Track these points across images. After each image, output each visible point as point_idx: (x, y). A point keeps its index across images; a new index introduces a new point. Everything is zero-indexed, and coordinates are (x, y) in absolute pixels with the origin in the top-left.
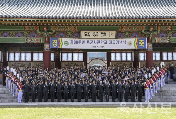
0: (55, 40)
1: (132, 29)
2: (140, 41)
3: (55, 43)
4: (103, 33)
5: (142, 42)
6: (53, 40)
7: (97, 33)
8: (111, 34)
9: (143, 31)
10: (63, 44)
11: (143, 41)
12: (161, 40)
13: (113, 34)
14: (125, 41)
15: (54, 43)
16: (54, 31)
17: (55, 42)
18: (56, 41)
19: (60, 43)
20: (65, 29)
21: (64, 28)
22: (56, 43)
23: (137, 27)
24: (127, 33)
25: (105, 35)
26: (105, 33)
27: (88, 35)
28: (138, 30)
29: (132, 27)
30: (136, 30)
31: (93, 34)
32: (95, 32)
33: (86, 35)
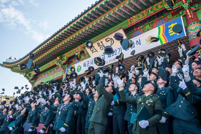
9: (167, 7)
16: (65, 58)
20: (73, 53)
23: (154, 7)
24: (147, 27)
25: (112, 42)
26: (111, 40)
27: (94, 50)
28: (158, 10)
29: (147, 11)
30: (154, 12)
31: (99, 46)
32: (99, 43)
33: (92, 51)
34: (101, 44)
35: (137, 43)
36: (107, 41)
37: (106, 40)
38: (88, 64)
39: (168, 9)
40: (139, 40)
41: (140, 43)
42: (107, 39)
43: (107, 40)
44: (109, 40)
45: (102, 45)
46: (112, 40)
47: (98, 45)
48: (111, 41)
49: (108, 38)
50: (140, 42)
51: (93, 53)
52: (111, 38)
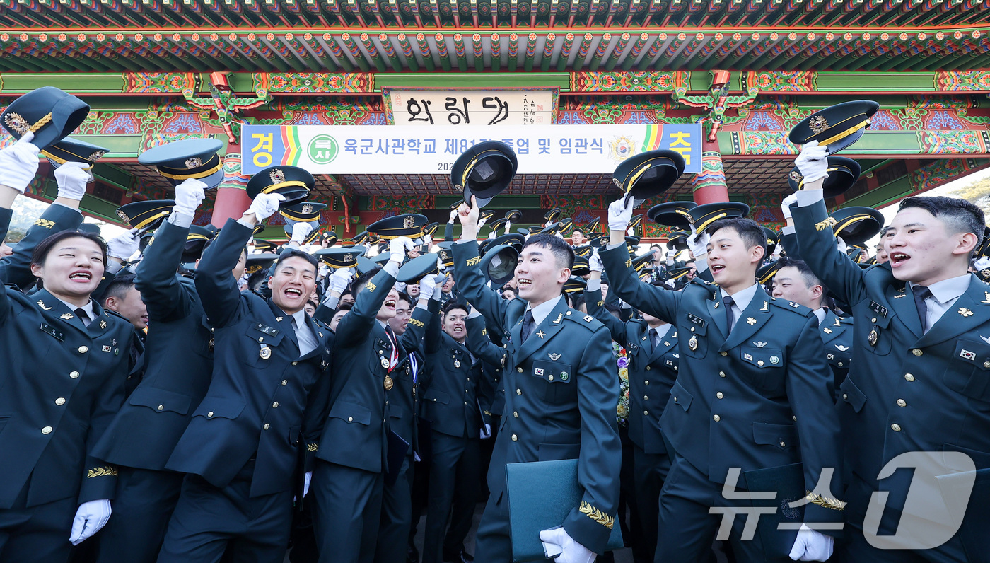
0: (266, 135)
1: (629, 87)
2: (672, 135)
3: (266, 151)
4: (495, 102)
5: (684, 143)
6: (254, 136)
7: (466, 101)
8: (530, 108)
9: (680, 93)
10: (300, 151)
11: (688, 135)
12: (759, 141)
13: (541, 108)
14: (599, 143)
15: (261, 150)
16: (262, 94)
17: (266, 143)
18: (270, 138)
19: (289, 150)
20: (315, 88)
21: (312, 82)
22: (270, 147)
23: (650, 77)
24: (604, 113)
25: (503, 114)
26: (502, 107)
27: (423, 115)
28: (658, 91)
29: (630, 77)
30: (647, 91)
31: (448, 109)
32: (455, 100)
33: (414, 114)
34: (460, 105)
35: (595, 146)
36: (485, 106)
37: (485, 100)
38: (367, 147)
39: (681, 99)
40: (601, 139)
41: (601, 149)
42: (491, 99)
43: (488, 103)
44: (495, 107)
45: (463, 110)
46: (504, 109)
47: (447, 105)
48: (501, 110)
49: (497, 99)
50: (601, 146)
51: (411, 120)
52: (505, 103)
